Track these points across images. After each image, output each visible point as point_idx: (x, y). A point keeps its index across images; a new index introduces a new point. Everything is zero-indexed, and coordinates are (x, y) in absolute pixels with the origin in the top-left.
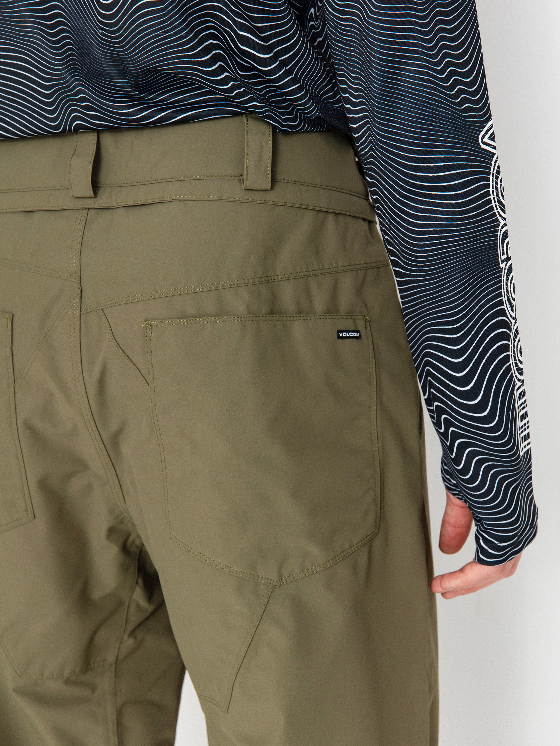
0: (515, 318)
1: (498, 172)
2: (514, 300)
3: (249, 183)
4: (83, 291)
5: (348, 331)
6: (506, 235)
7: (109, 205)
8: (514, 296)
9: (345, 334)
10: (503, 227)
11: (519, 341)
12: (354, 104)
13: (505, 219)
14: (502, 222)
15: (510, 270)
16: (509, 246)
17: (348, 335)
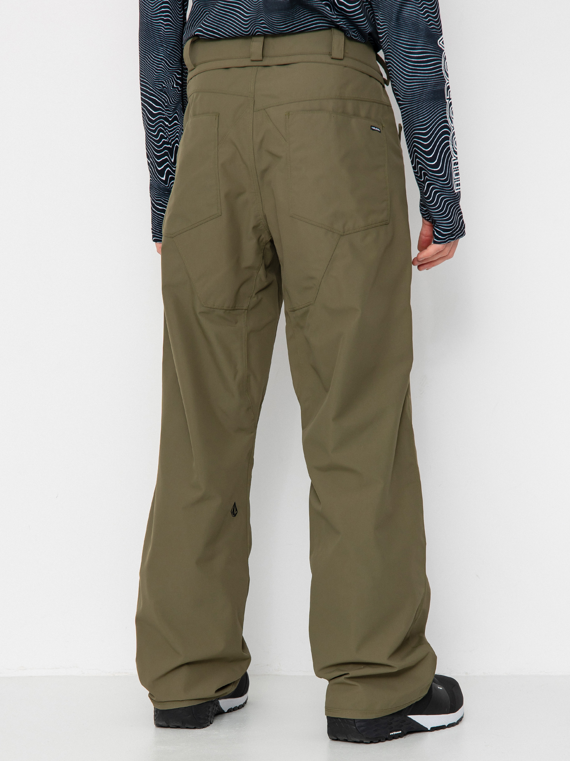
0: (453, 127)
1: (445, 59)
2: (453, 118)
3: (334, 55)
4: (255, 102)
5: (376, 128)
6: (448, 88)
7: (269, 64)
8: (453, 117)
9: (374, 128)
10: (447, 84)
11: (455, 138)
12: (381, 26)
13: (448, 80)
14: (447, 82)
15: (451, 104)
16: (450, 93)
17: (375, 129)
